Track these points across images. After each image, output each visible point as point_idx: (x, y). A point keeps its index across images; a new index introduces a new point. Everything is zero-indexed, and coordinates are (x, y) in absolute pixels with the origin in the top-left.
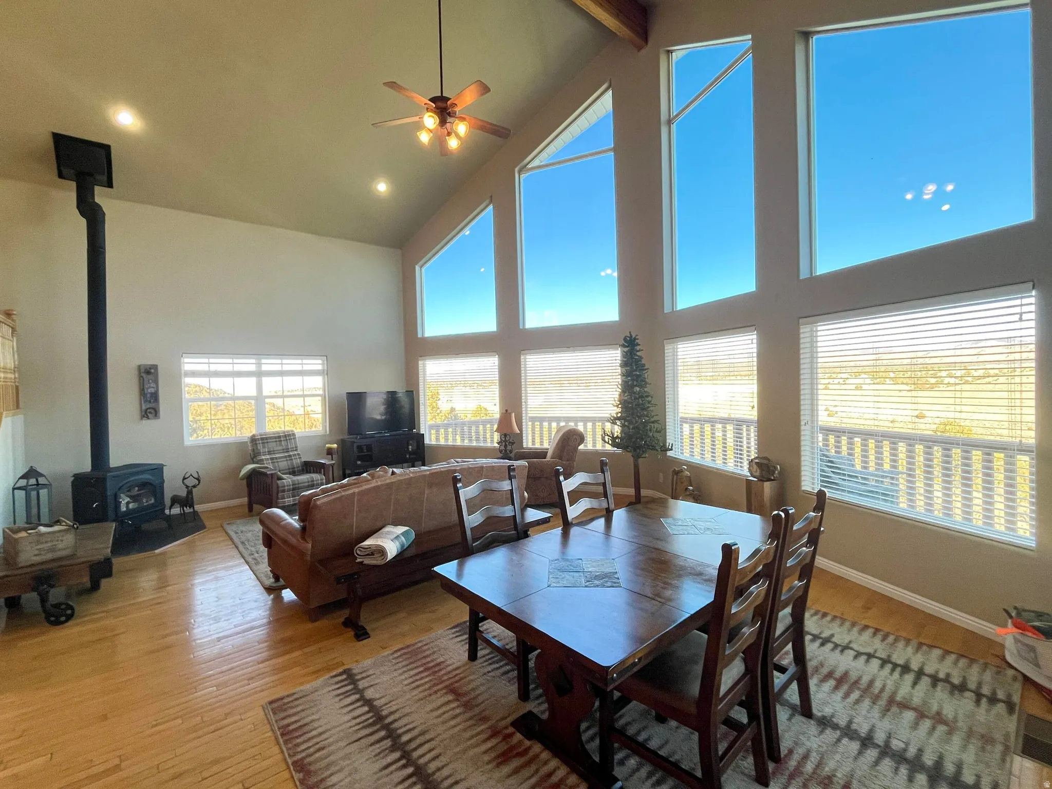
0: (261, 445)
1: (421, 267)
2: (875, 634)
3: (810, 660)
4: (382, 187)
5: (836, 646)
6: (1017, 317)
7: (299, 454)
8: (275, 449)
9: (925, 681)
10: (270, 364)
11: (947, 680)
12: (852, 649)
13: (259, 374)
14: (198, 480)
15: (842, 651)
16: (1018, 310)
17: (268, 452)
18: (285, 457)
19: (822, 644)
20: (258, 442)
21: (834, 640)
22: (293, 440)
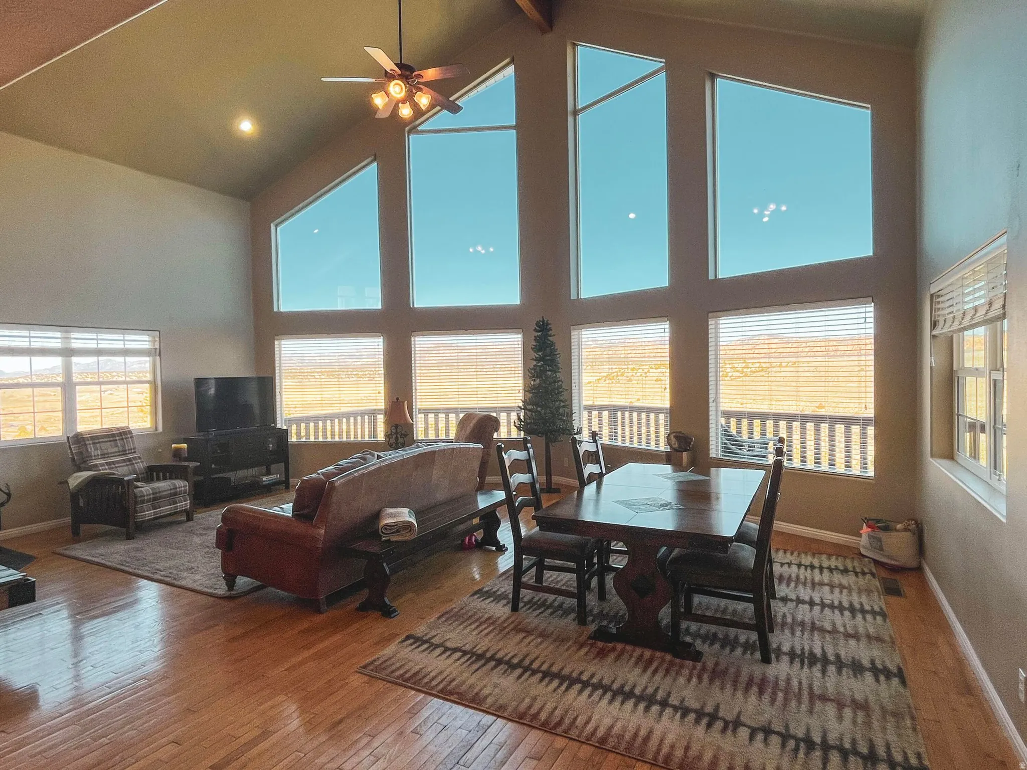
0: (92, 445)
1: (276, 226)
4: (246, 126)
6: (863, 320)
7: (139, 458)
8: (109, 451)
9: (826, 571)
10: (81, 339)
11: (837, 568)
13: (68, 353)
14: (9, 495)
16: (863, 315)
17: (101, 455)
18: (124, 461)
20: (87, 442)
22: (130, 439)
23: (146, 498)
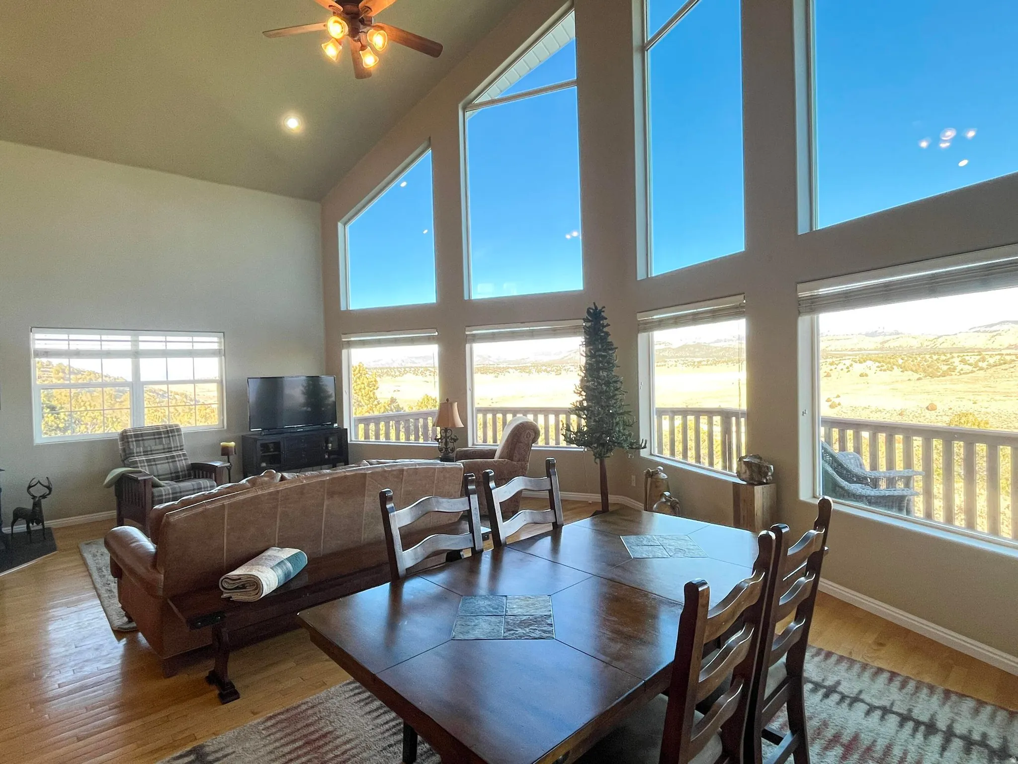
0: (134, 443)
1: (345, 224)
2: (891, 680)
3: (811, 718)
4: (293, 123)
5: (843, 698)
7: (184, 455)
8: (153, 448)
9: (957, 744)
10: (149, 342)
11: (983, 743)
12: (863, 701)
13: (136, 354)
14: (49, 488)
15: (851, 705)
17: (144, 452)
18: (167, 458)
19: (826, 696)
20: (130, 440)
21: (840, 689)
22: (177, 437)
23: (164, 497)
